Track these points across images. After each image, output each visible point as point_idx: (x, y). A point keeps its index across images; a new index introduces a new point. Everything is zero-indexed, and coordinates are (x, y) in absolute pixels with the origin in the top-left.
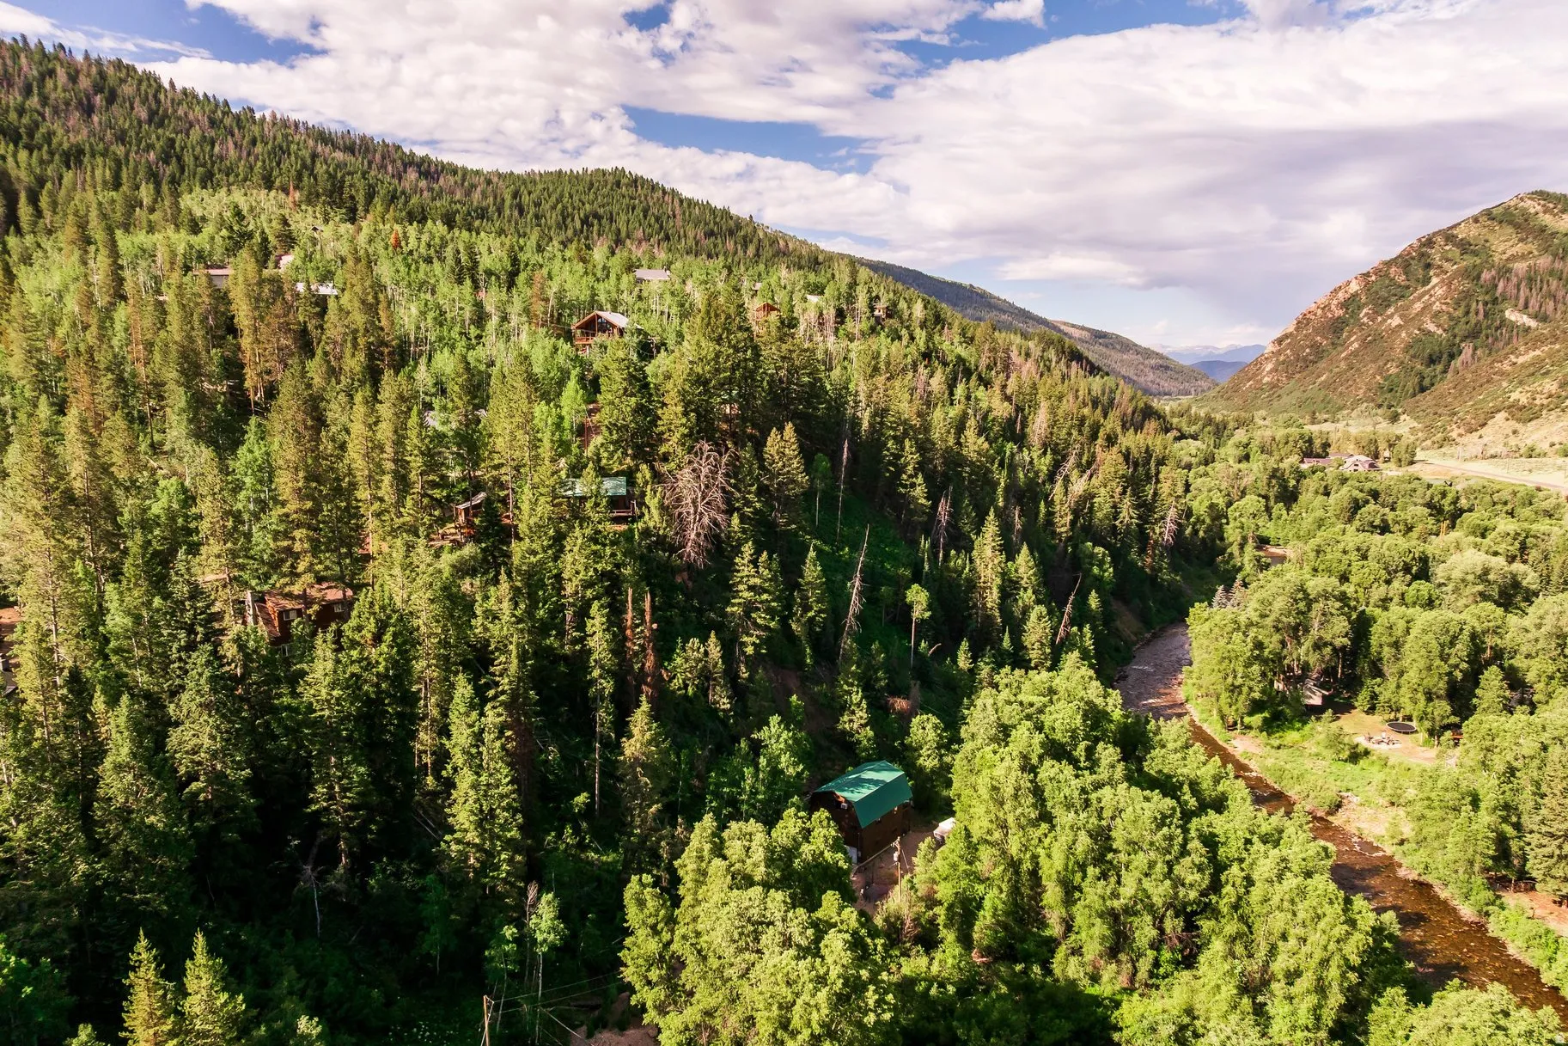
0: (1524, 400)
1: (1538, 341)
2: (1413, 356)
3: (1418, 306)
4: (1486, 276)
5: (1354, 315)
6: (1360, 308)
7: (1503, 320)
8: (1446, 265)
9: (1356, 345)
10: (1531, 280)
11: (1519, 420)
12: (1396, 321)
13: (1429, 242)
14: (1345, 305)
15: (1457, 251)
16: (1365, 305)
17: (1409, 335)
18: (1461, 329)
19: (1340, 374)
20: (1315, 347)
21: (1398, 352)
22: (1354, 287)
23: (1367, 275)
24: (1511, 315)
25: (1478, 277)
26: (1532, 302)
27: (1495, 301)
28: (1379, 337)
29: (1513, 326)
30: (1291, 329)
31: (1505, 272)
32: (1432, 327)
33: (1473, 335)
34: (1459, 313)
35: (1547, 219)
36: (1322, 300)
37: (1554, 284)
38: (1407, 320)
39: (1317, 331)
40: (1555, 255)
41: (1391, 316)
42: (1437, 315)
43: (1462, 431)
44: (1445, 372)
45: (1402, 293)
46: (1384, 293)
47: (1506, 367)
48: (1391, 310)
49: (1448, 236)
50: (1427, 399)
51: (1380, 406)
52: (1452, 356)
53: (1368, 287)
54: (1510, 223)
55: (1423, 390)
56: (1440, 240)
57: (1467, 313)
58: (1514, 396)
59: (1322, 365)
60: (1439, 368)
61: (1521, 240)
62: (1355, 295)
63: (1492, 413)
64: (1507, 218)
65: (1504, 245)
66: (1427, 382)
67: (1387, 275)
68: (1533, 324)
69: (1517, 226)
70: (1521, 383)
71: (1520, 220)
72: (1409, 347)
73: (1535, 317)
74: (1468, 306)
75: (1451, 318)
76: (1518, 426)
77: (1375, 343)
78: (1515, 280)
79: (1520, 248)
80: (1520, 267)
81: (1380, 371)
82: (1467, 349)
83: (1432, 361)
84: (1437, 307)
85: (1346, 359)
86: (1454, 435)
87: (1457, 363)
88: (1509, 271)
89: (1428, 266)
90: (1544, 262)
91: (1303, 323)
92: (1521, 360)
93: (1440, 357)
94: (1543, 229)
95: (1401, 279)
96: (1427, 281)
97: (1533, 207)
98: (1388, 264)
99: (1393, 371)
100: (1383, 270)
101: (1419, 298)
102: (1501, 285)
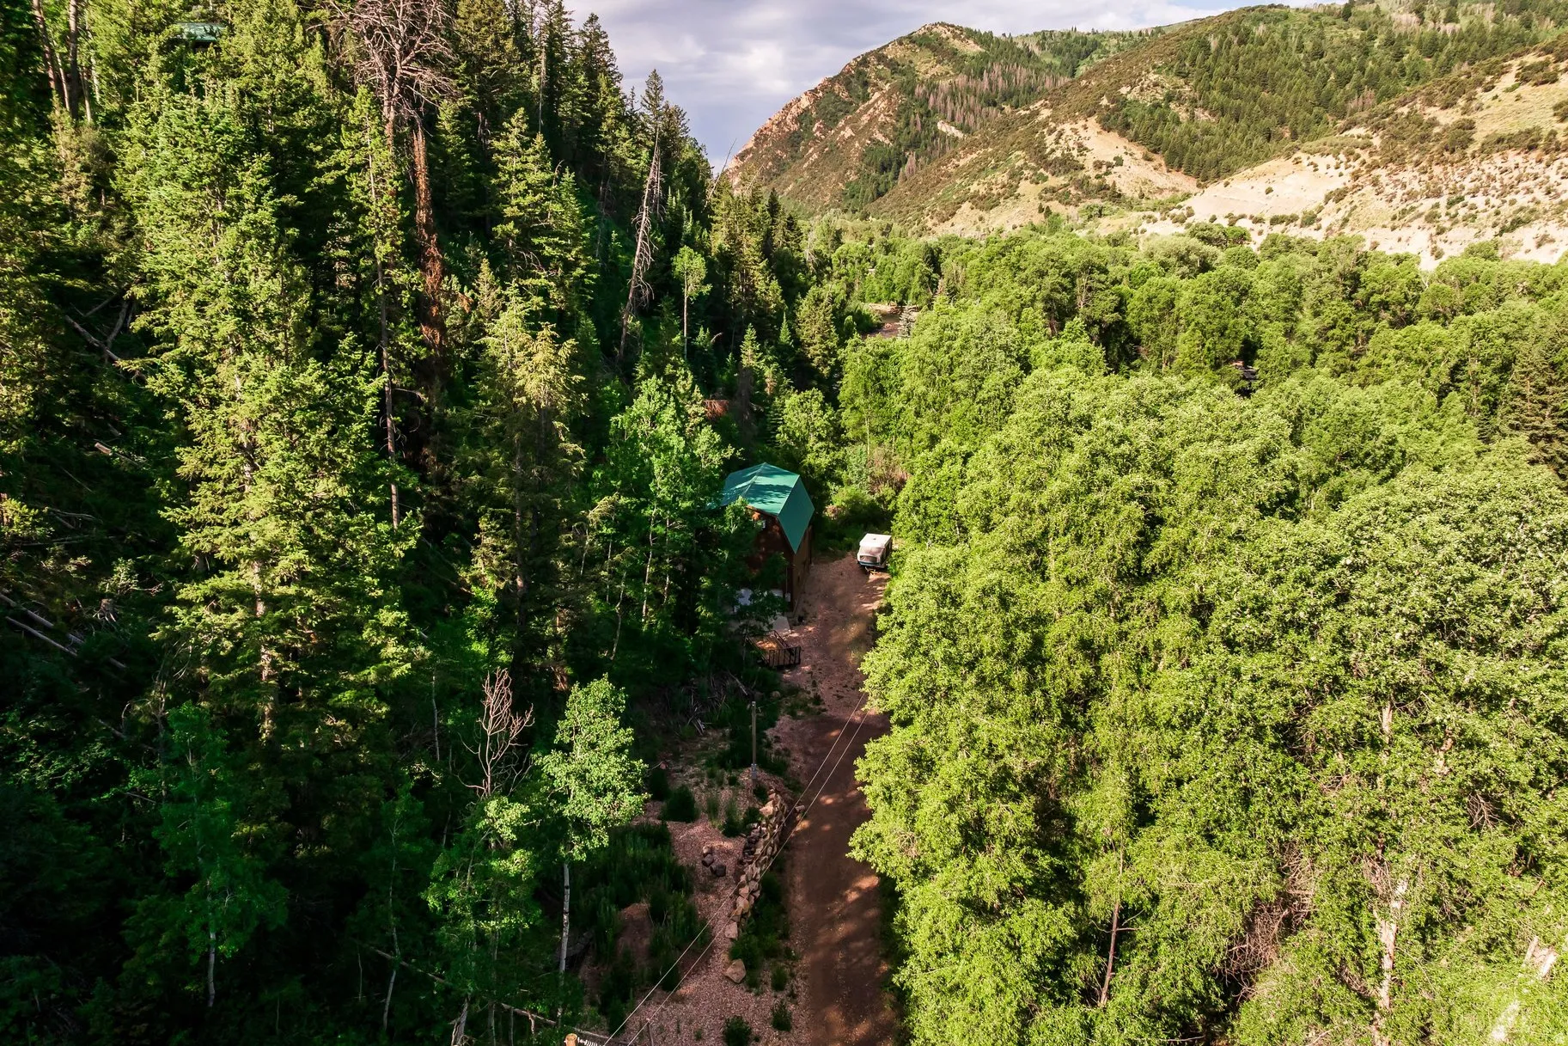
0: (982, 191)
1: (971, 147)
2: (869, 164)
3: (865, 119)
4: (919, 90)
5: (808, 129)
6: (812, 123)
7: (937, 131)
8: (880, 83)
9: (815, 156)
10: (953, 95)
11: (982, 208)
12: (848, 133)
13: (864, 62)
14: (798, 119)
15: (889, 71)
16: (817, 119)
17: (862, 144)
18: (904, 139)
19: (805, 183)
20: (776, 159)
21: (854, 160)
22: (805, 103)
23: (815, 91)
24: (943, 127)
25: (912, 92)
26: (957, 115)
27: (928, 114)
28: (834, 149)
29: (944, 136)
30: (751, 145)
31: (932, 87)
32: (880, 137)
33: (914, 144)
34: (900, 125)
35: (956, 43)
36: (776, 116)
37: (972, 100)
38: (858, 133)
39: (776, 146)
40: (969, 74)
41: (843, 128)
42: (883, 126)
43: (935, 220)
44: (896, 178)
45: (847, 108)
46: (831, 108)
47: (951, 169)
48: (841, 123)
49: (880, 56)
50: (887, 202)
51: (845, 211)
52: (900, 165)
53: (817, 102)
54: (928, 46)
55: (880, 195)
56: (872, 59)
57: (907, 124)
58: (974, 188)
59: (786, 176)
60: (891, 175)
61: (939, 62)
62: (806, 111)
63: (959, 204)
64: (927, 42)
65: (926, 66)
66: (882, 188)
67: (832, 92)
68: (960, 135)
69: (934, 50)
70: (975, 177)
71: (935, 44)
72: (863, 156)
73: (961, 128)
74: (908, 118)
75: (895, 129)
76: (982, 213)
77: (833, 154)
78: (942, 95)
79: (939, 69)
80: (944, 84)
81: (842, 178)
82: (912, 159)
83: (884, 168)
84: (881, 119)
85: (808, 169)
86: (929, 224)
87: (904, 170)
88: (936, 86)
89: (866, 84)
90: (961, 80)
91: (761, 138)
92: (962, 163)
93: (890, 164)
94: (955, 52)
95: (844, 95)
96: (866, 98)
97: (945, 33)
98: (832, 81)
99: (853, 178)
100: (828, 87)
101: (866, 111)
102: (931, 99)
